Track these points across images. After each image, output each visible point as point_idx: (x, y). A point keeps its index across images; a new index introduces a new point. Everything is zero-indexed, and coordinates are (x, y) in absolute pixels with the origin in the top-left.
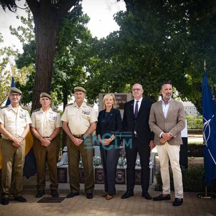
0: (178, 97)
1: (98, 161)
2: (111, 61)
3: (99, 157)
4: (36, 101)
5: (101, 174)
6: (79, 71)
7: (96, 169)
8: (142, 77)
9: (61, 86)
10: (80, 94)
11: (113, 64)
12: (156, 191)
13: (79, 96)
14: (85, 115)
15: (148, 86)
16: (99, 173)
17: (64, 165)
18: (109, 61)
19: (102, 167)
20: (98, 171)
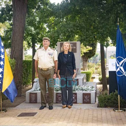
0: (112, 43)
1: (58, 88)
2: (64, 19)
3: (58, 85)
4: (14, 47)
5: (60, 96)
6: (42, 27)
7: (57, 94)
8: (87, 30)
9: (31, 37)
10: (47, 42)
11: (66, 21)
12: (98, 107)
13: (46, 43)
14: (50, 56)
15: (91, 37)
16: (59, 96)
17: (35, 91)
18: (63, 20)
19: (61, 92)
20: (59, 95)
